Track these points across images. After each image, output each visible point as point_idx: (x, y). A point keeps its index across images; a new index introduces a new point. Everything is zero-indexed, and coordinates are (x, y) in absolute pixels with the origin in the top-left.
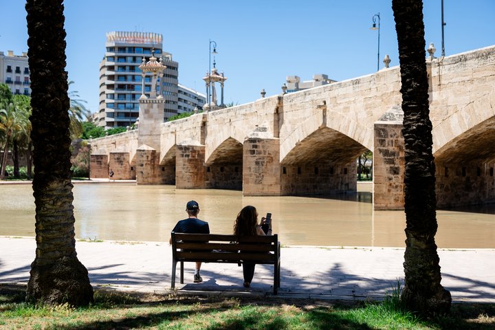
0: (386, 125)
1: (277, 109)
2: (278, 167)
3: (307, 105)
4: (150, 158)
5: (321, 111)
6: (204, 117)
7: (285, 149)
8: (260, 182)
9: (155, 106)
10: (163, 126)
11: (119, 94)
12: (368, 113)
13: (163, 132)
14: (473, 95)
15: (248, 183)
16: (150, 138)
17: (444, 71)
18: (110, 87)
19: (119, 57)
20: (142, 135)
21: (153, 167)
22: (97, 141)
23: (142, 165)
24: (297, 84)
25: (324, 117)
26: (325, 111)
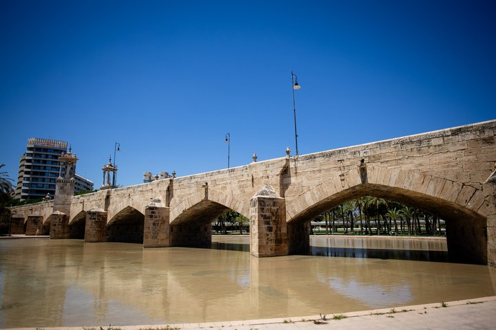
0: (264, 198)
1: (168, 188)
2: (168, 227)
3: (193, 185)
4: (61, 221)
5: (204, 189)
6: (108, 192)
7: (174, 215)
8: (156, 238)
9: (68, 184)
10: (74, 199)
11: (33, 178)
12: (241, 191)
13: (73, 202)
14: (321, 180)
15: (147, 238)
16: (62, 206)
17: (299, 164)
18: (26, 173)
19: (36, 154)
20: (57, 204)
21: (63, 227)
22: (17, 208)
23: (55, 225)
24: (150, 177)
25: (206, 193)
26: (207, 189)
